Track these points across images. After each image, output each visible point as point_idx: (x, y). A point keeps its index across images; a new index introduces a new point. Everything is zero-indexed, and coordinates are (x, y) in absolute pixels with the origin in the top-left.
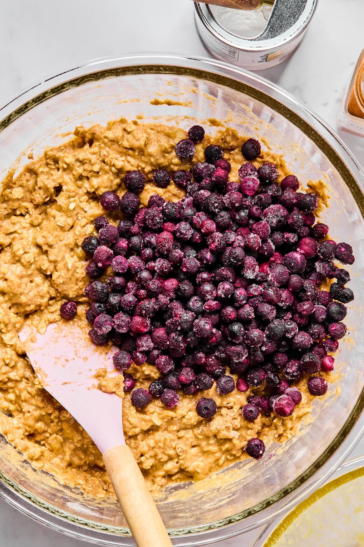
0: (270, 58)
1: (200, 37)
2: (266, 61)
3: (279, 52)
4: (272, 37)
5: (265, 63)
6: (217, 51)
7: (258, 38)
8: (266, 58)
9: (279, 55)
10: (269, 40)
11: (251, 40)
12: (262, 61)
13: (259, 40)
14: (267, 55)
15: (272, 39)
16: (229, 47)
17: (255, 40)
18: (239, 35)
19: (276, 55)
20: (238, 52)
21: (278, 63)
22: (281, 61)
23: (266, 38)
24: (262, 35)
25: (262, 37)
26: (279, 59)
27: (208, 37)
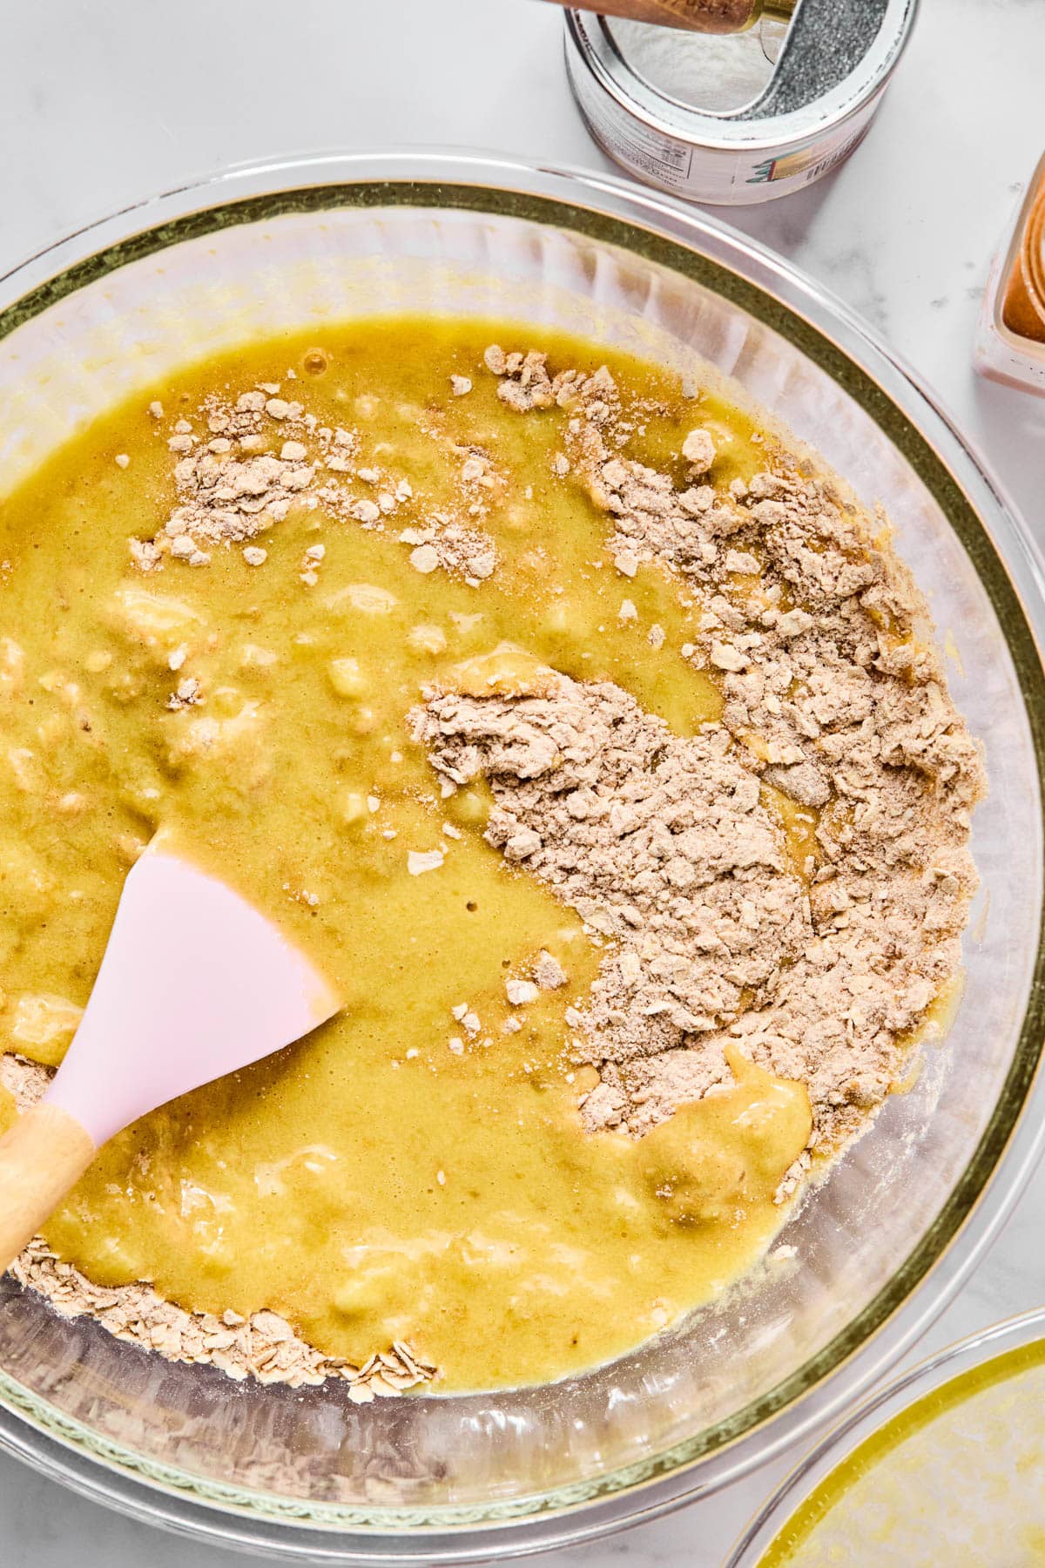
0: (782, 170)
1: (581, 111)
2: (769, 180)
3: (807, 155)
4: (787, 111)
5: (765, 185)
6: (630, 150)
7: (747, 112)
8: (770, 171)
9: (807, 163)
10: (779, 121)
11: (728, 119)
12: (758, 180)
13: (750, 118)
14: (773, 163)
15: (787, 115)
16: (665, 138)
17: (738, 118)
18: (692, 105)
19: (798, 163)
20: (689, 154)
21: (805, 183)
22: (813, 179)
23: (768, 113)
24: (758, 104)
25: (759, 109)
26: (805, 173)
27: (604, 111)
